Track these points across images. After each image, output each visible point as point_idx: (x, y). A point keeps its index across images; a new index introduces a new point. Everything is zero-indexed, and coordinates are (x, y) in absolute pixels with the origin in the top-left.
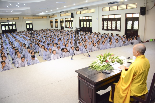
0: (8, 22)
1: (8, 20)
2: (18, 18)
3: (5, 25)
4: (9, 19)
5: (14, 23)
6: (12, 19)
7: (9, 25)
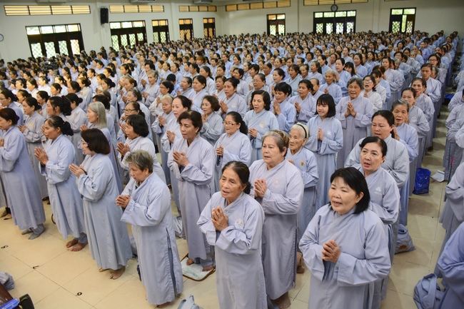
1: (335, 5)
3: (324, 21)
4: (338, 1)
5: (351, 14)
7: (335, 21)
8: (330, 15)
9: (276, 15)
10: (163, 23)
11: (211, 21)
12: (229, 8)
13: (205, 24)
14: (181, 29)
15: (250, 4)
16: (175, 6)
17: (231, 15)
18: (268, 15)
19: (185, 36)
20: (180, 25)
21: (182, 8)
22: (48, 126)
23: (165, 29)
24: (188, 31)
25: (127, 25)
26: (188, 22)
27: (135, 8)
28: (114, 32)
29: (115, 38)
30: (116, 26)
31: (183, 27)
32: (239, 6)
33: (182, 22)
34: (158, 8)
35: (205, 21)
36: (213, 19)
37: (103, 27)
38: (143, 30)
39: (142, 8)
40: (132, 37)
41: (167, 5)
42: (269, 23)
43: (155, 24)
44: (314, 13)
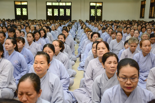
0: (59, 1)
3: (53, 7)
7: (59, 7)
8: (57, 4)
9: (21, 2)
18: (15, 1)
42: (16, 6)
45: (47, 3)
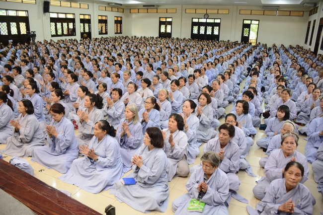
0: (207, 17)
1: (206, 14)
2: (227, 12)
3: (199, 24)
4: (209, 12)
5: (218, 21)
6: (216, 11)
7: (206, 25)
8: (203, 21)
9: (166, 18)
10: (87, 17)
11: (119, 19)
12: (132, 11)
13: (115, 21)
14: (99, 23)
15: (147, 9)
16: (96, 6)
17: (134, 16)
18: (160, 18)
19: (102, 28)
20: (99, 20)
21: (101, 8)
22: (98, 128)
23: (89, 21)
24: (104, 24)
25: (62, 16)
26: (104, 18)
27: (68, 4)
28: (52, 20)
29: (53, 24)
30: (54, 16)
31: (100, 21)
32: (139, 10)
33: (100, 18)
34: (84, 6)
35: (116, 19)
36: (121, 17)
37: (45, 15)
38: (73, 20)
39: (73, 4)
40: (65, 25)
41: (90, 5)
42: (161, 23)
43: (82, 17)
44: (192, 18)
45: (194, 19)
